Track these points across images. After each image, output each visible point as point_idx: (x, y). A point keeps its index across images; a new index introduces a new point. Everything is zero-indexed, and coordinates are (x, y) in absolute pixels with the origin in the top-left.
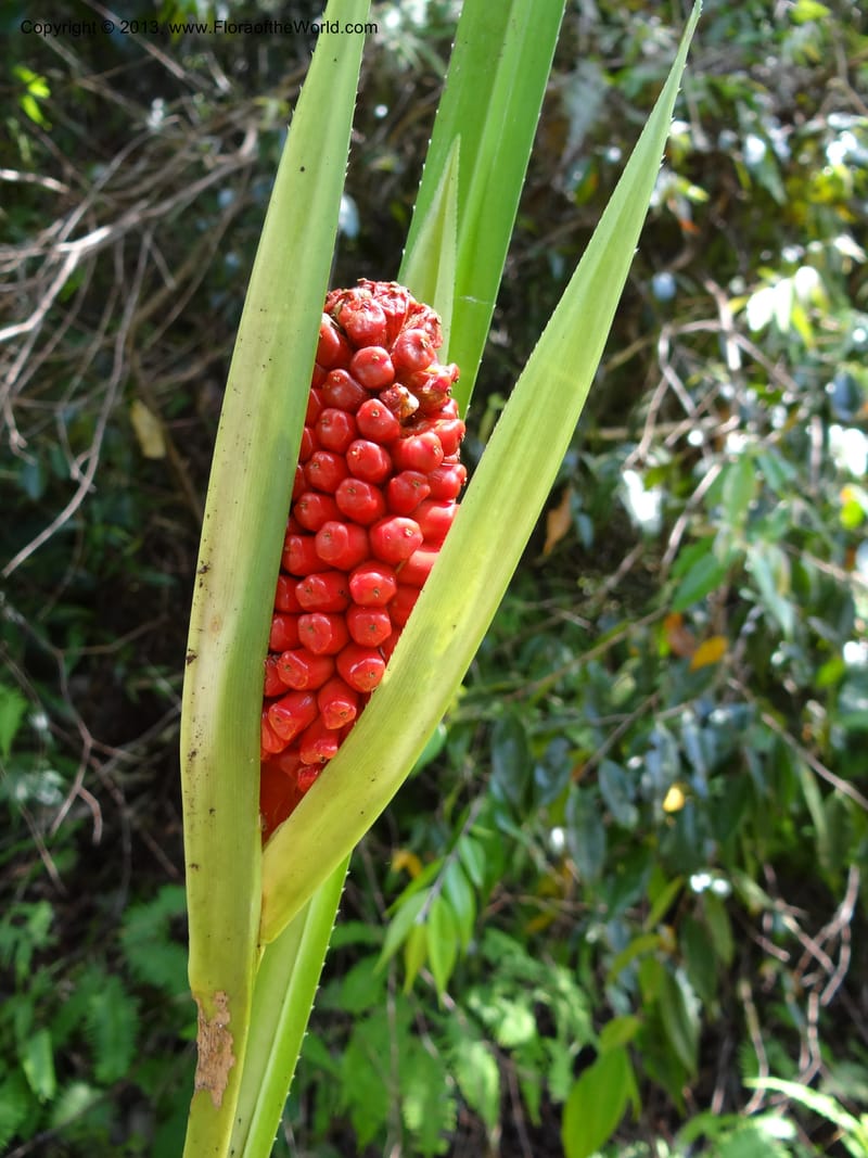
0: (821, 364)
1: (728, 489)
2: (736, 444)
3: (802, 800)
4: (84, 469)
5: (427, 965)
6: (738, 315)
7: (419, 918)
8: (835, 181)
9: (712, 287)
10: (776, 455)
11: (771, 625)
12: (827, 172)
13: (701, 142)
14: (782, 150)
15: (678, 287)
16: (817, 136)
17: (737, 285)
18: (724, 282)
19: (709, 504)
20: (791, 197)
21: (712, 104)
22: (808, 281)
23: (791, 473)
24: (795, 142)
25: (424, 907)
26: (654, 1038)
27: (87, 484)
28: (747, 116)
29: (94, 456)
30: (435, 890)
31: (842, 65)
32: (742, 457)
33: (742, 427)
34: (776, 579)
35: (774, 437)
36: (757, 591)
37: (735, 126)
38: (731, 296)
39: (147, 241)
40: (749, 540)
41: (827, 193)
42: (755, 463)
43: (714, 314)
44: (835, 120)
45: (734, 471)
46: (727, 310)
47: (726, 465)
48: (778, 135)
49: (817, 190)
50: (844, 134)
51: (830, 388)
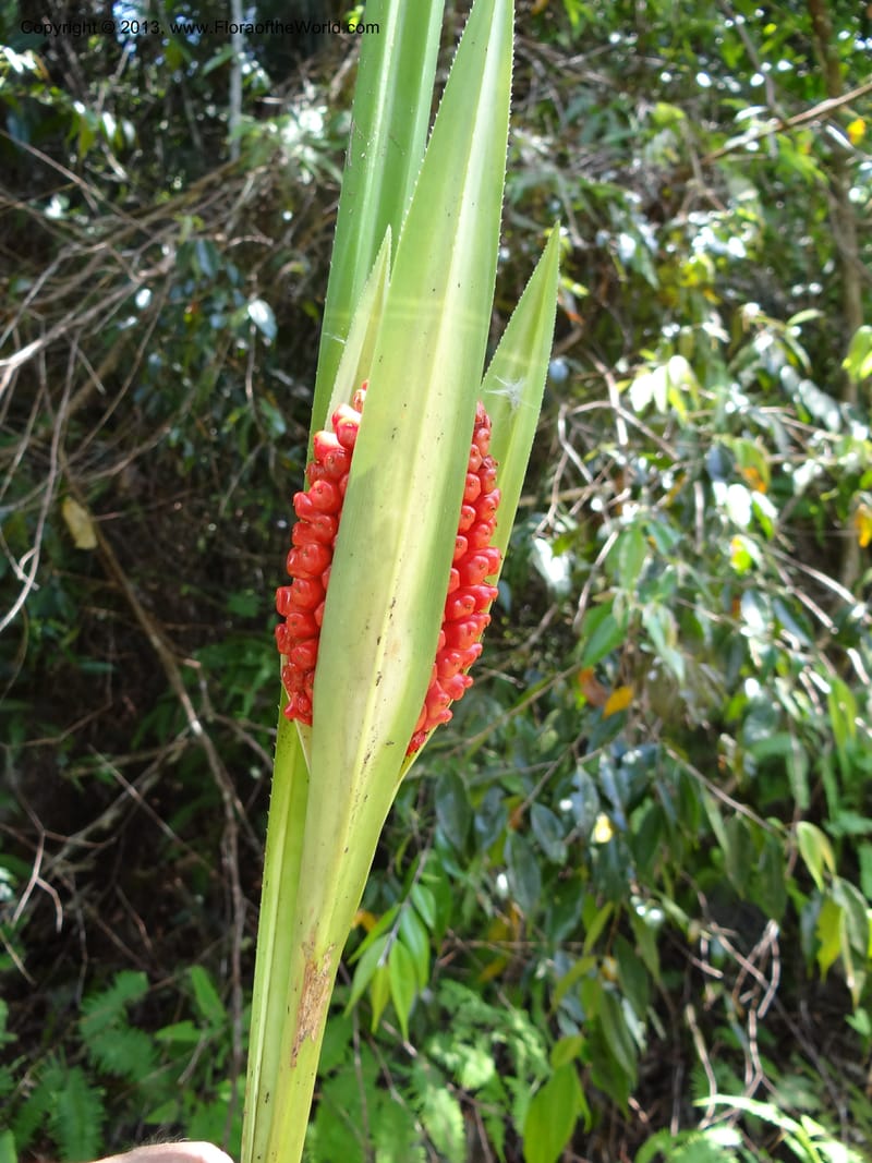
0: (698, 435)
1: (623, 555)
2: (629, 513)
3: (707, 823)
4: (27, 570)
5: (390, 1003)
6: (624, 393)
7: (381, 961)
8: (699, 268)
9: (601, 368)
10: (663, 520)
11: (668, 673)
12: (693, 260)
13: (579, 242)
14: (652, 243)
15: (571, 371)
16: (683, 229)
17: (622, 366)
18: (611, 364)
19: (609, 568)
20: (663, 284)
21: (583, 205)
22: (679, 367)
23: (675, 537)
24: (663, 237)
25: (384, 952)
27: (30, 582)
28: (618, 216)
29: (33, 554)
30: (393, 935)
31: (696, 165)
32: (634, 525)
33: (635, 496)
34: (666, 634)
35: (665, 500)
36: (652, 643)
37: (606, 222)
38: (619, 377)
39: (74, 348)
40: (642, 600)
41: (694, 279)
42: (645, 531)
43: (604, 394)
44: (695, 217)
45: (627, 540)
46: (615, 389)
47: (621, 531)
48: (647, 230)
49: (685, 277)
50: (703, 230)
51: (707, 456)
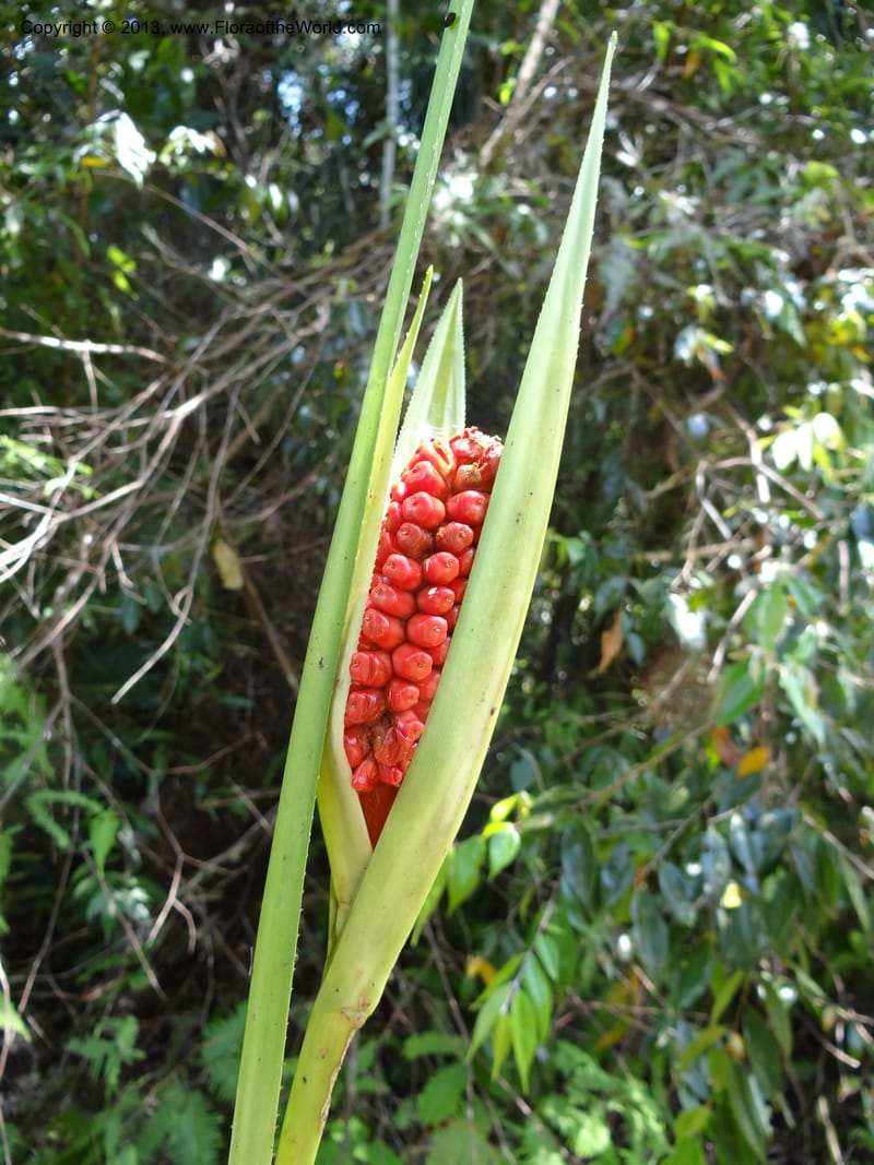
0: (844, 495)
1: (761, 614)
2: (770, 571)
3: (847, 896)
4: (181, 606)
5: (511, 1054)
6: (767, 450)
7: (503, 1009)
8: (849, 325)
9: (743, 425)
10: (805, 579)
11: (806, 738)
12: (842, 318)
13: (723, 300)
14: (800, 301)
15: (712, 428)
16: (832, 286)
17: (765, 423)
18: (752, 419)
19: (748, 628)
20: (810, 341)
21: (728, 263)
22: (826, 424)
23: (818, 597)
24: (811, 295)
25: (506, 1001)
26: (724, 1125)
27: (183, 617)
28: (764, 274)
29: (187, 592)
30: (516, 983)
31: (848, 224)
32: (774, 584)
33: (776, 554)
34: (805, 695)
35: (807, 560)
36: (790, 704)
37: (752, 281)
38: (761, 434)
39: (234, 400)
40: (780, 659)
41: (843, 336)
42: (785, 590)
43: (745, 450)
44: (845, 275)
45: (766, 598)
46: (757, 447)
47: (760, 590)
48: (794, 288)
49: (834, 334)
50: (853, 288)
51: (854, 516)
